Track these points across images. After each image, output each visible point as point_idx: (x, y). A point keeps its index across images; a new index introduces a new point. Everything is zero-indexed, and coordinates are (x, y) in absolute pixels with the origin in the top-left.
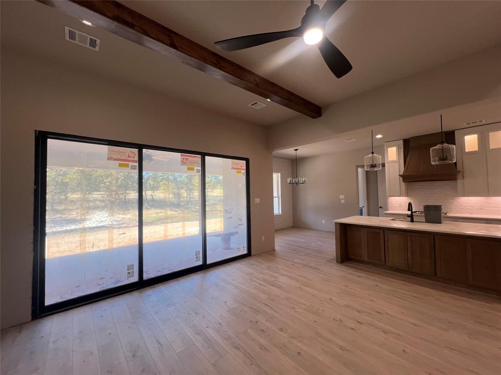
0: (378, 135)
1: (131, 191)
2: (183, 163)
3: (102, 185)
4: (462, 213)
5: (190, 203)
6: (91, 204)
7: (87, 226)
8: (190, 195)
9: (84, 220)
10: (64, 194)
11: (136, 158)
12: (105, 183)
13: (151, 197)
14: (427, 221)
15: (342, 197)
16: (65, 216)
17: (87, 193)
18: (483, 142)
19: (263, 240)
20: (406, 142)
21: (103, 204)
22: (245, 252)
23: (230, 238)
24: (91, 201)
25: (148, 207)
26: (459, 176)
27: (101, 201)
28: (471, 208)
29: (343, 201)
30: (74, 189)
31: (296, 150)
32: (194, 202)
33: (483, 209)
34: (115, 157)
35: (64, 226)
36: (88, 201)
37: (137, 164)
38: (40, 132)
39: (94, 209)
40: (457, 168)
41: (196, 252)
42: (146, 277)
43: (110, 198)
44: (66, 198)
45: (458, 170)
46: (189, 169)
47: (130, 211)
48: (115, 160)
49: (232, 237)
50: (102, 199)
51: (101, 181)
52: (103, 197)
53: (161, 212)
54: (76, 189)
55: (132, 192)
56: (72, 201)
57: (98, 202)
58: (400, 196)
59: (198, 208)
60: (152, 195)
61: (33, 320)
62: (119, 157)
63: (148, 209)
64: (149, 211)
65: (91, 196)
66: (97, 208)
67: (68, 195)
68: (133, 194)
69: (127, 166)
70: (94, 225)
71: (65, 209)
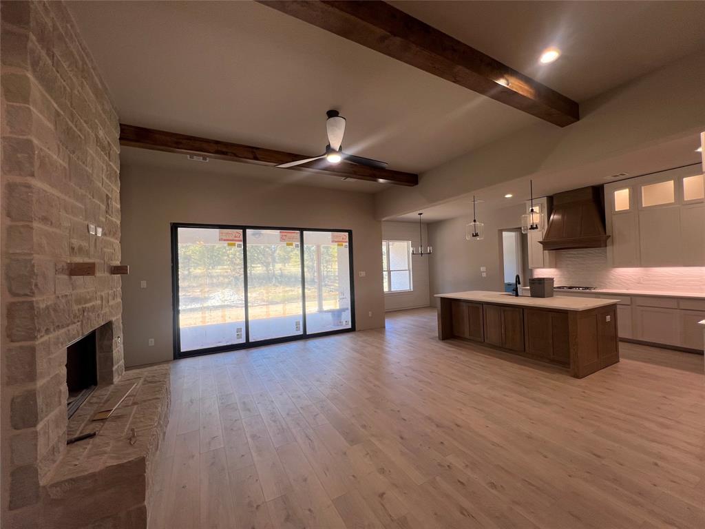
0: (507, 194)
1: (257, 264)
2: (282, 239)
3: (226, 258)
4: (617, 288)
5: (327, 279)
6: (215, 281)
7: (210, 305)
8: (327, 268)
9: (206, 299)
10: (187, 268)
11: (242, 238)
12: (228, 256)
13: (279, 271)
14: (533, 296)
15: (483, 269)
16: (189, 294)
17: (211, 267)
18: (635, 198)
19: (370, 315)
20: (551, 199)
21: (227, 280)
22: (349, 326)
23: (341, 314)
24: (214, 277)
25: (277, 284)
26: (609, 241)
27: (224, 277)
28: (628, 282)
29: (484, 275)
30: (196, 263)
31: (420, 214)
32: (332, 278)
33: (641, 283)
34: (224, 238)
35: (188, 305)
36: (212, 277)
37: (242, 243)
38: (174, 223)
39: (217, 286)
40: (607, 231)
41: (296, 322)
42: (251, 340)
43: (234, 273)
44: (190, 272)
45: (607, 234)
46: (288, 245)
47: (256, 289)
48: (225, 240)
49: (343, 313)
50: (226, 274)
51: (224, 252)
52: (227, 272)
53: (292, 291)
54: (199, 262)
55: (259, 265)
56: (195, 277)
57: (221, 279)
58: (543, 268)
59: (337, 285)
60: (280, 269)
61: (174, 359)
62: (228, 238)
63: (277, 286)
64: (278, 288)
65: (214, 271)
66: (221, 285)
67: (191, 270)
68: (260, 268)
69: (234, 245)
70: (217, 304)
71: (189, 287)
